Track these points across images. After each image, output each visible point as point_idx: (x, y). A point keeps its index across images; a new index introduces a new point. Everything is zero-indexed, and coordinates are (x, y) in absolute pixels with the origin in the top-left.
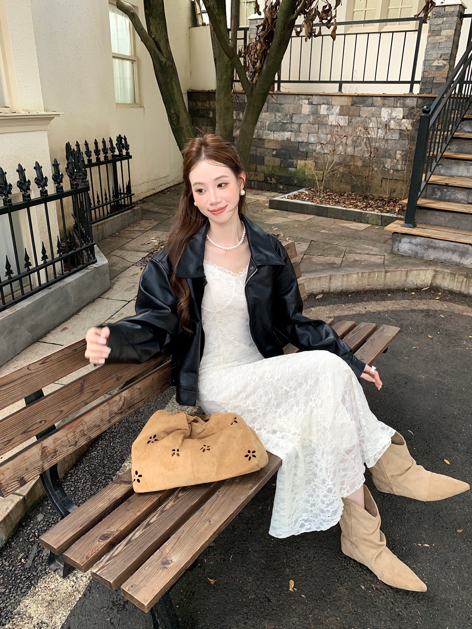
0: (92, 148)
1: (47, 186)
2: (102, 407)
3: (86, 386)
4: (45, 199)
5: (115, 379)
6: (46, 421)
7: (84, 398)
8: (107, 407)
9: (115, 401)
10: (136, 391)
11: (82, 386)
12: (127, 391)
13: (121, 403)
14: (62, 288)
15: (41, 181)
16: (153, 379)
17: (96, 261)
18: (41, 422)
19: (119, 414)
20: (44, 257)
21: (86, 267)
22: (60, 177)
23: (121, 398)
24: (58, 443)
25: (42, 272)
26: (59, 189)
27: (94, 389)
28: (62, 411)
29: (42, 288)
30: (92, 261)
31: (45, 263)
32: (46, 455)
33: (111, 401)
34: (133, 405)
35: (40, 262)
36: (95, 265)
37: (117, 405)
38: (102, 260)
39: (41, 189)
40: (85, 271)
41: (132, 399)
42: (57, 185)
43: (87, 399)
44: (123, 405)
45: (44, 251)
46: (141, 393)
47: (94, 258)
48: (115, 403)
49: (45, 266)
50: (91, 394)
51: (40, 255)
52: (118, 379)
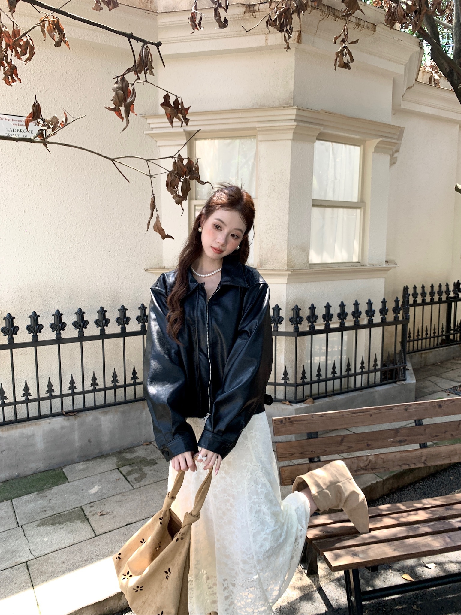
0: (419, 291)
1: (374, 316)
2: (353, 460)
3: (345, 440)
4: (371, 325)
5: (366, 444)
6: (315, 452)
7: (342, 448)
8: (356, 461)
9: (363, 460)
10: (380, 459)
11: (342, 440)
12: (373, 456)
13: (367, 463)
14: (372, 393)
15: (370, 312)
16: (395, 456)
17: (405, 380)
18: (312, 451)
19: (364, 469)
20: (362, 367)
21: (395, 382)
22: (386, 311)
23: (367, 459)
25: (359, 377)
26: (384, 320)
27: (350, 445)
28: (326, 451)
29: (356, 389)
30: (403, 378)
31: (362, 371)
33: (360, 459)
34: (376, 468)
35: (358, 371)
36: (403, 382)
37: (364, 462)
38: (411, 380)
39: (369, 318)
40: (394, 385)
41: (375, 463)
42: (382, 316)
43: (344, 450)
44: (368, 465)
45: (362, 363)
46: (383, 462)
47: (405, 376)
48: (362, 461)
49: (362, 373)
50: (346, 448)
51: (359, 365)
52: (368, 445)
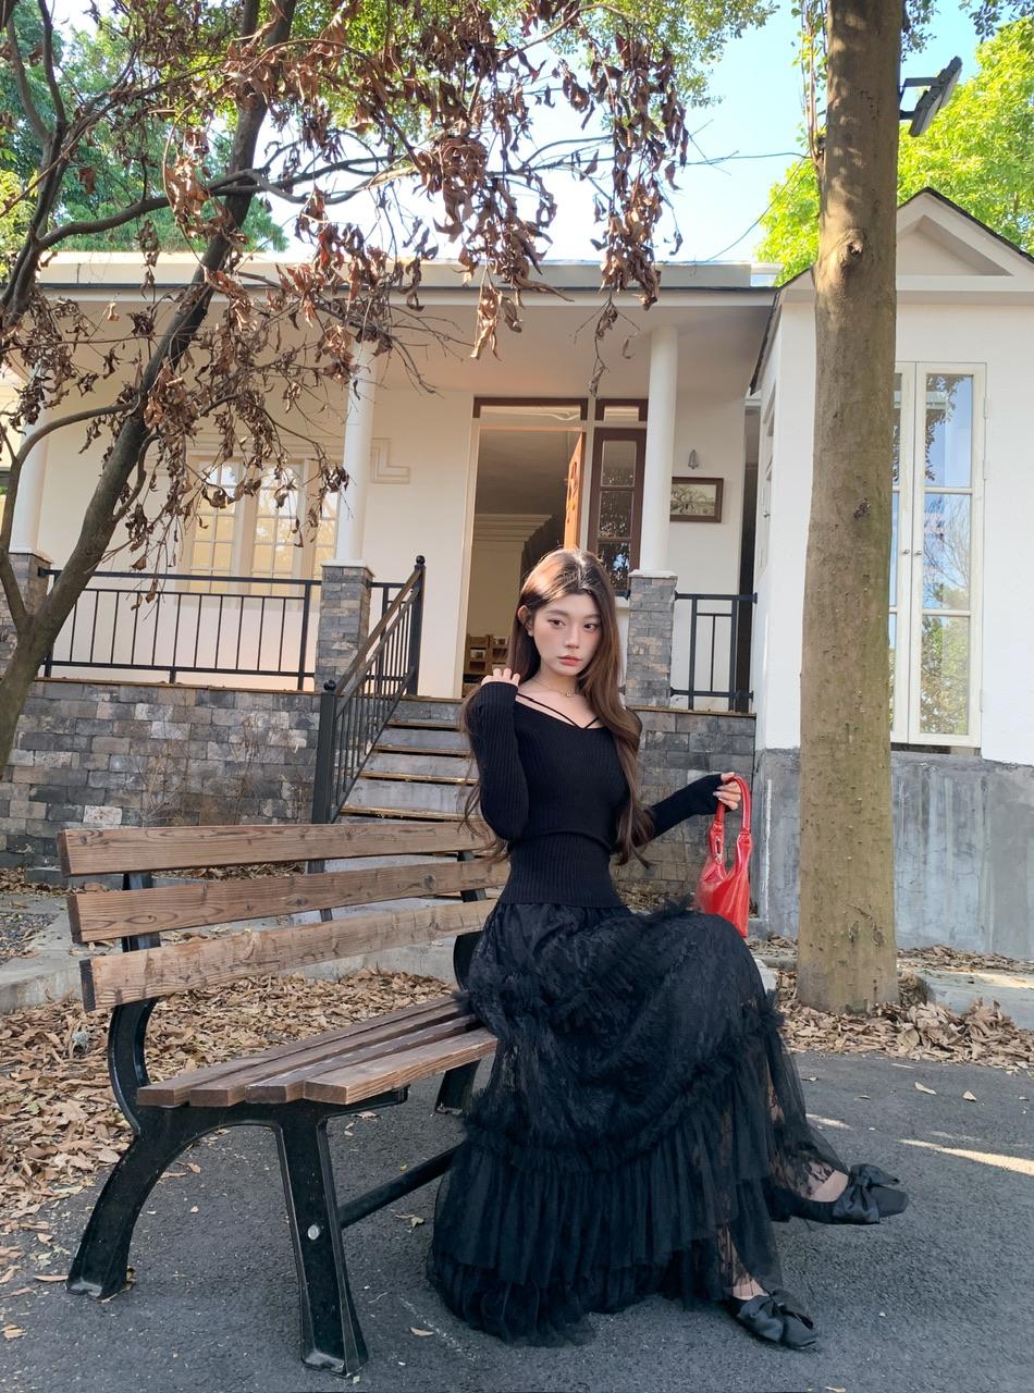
24: (168, 962)
32: (151, 973)
